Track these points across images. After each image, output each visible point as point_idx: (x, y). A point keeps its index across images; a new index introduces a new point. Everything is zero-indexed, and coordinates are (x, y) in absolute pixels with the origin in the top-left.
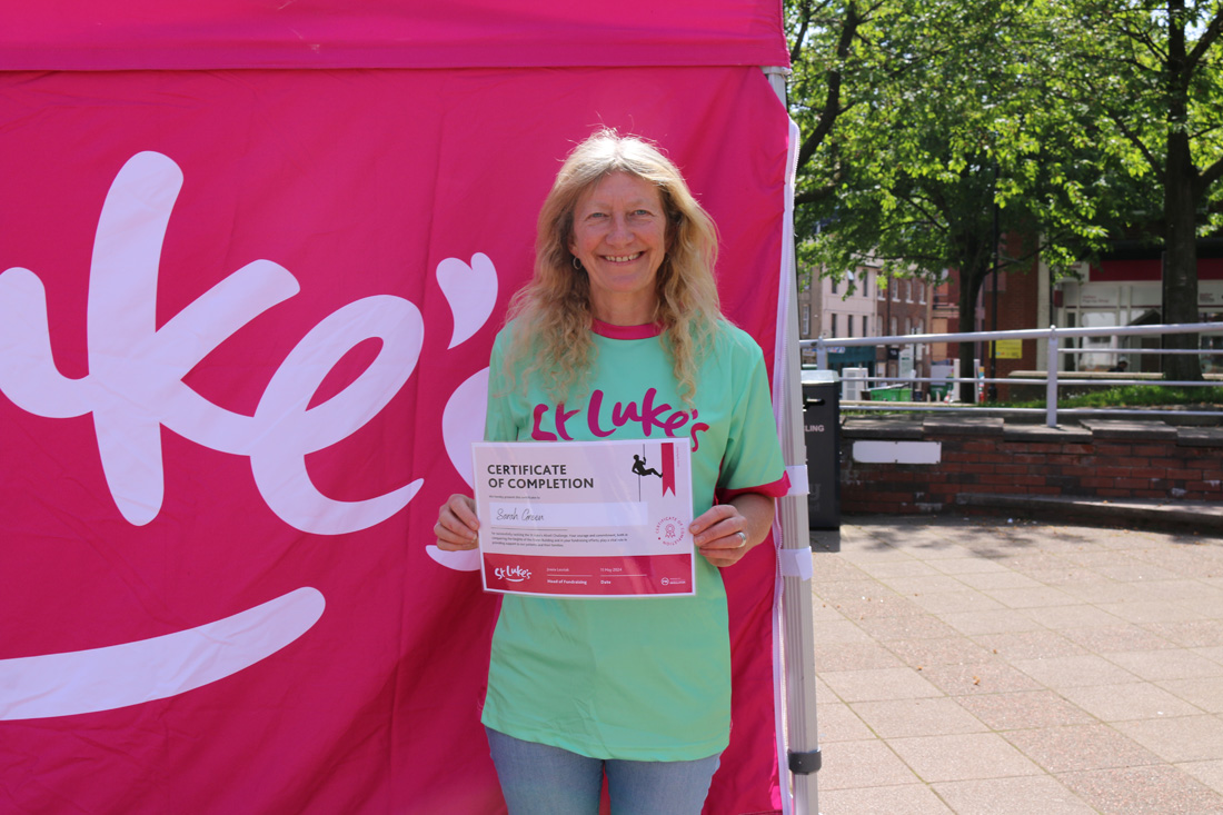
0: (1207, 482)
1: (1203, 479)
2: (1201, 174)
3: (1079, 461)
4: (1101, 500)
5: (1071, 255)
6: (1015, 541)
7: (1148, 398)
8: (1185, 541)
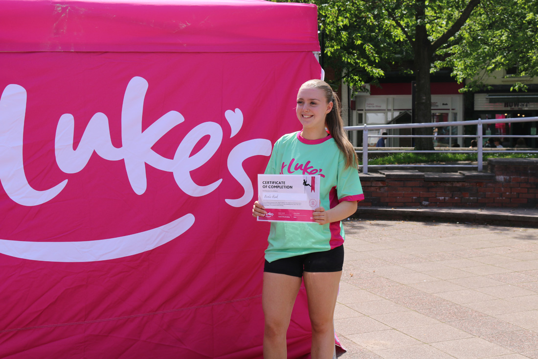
0: (438, 198)
1: (436, 197)
2: (432, 44)
3: (380, 190)
4: (391, 208)
5: (361, 81)
6: (353, 227)
7: (408, 159)
8: (429, 224)
